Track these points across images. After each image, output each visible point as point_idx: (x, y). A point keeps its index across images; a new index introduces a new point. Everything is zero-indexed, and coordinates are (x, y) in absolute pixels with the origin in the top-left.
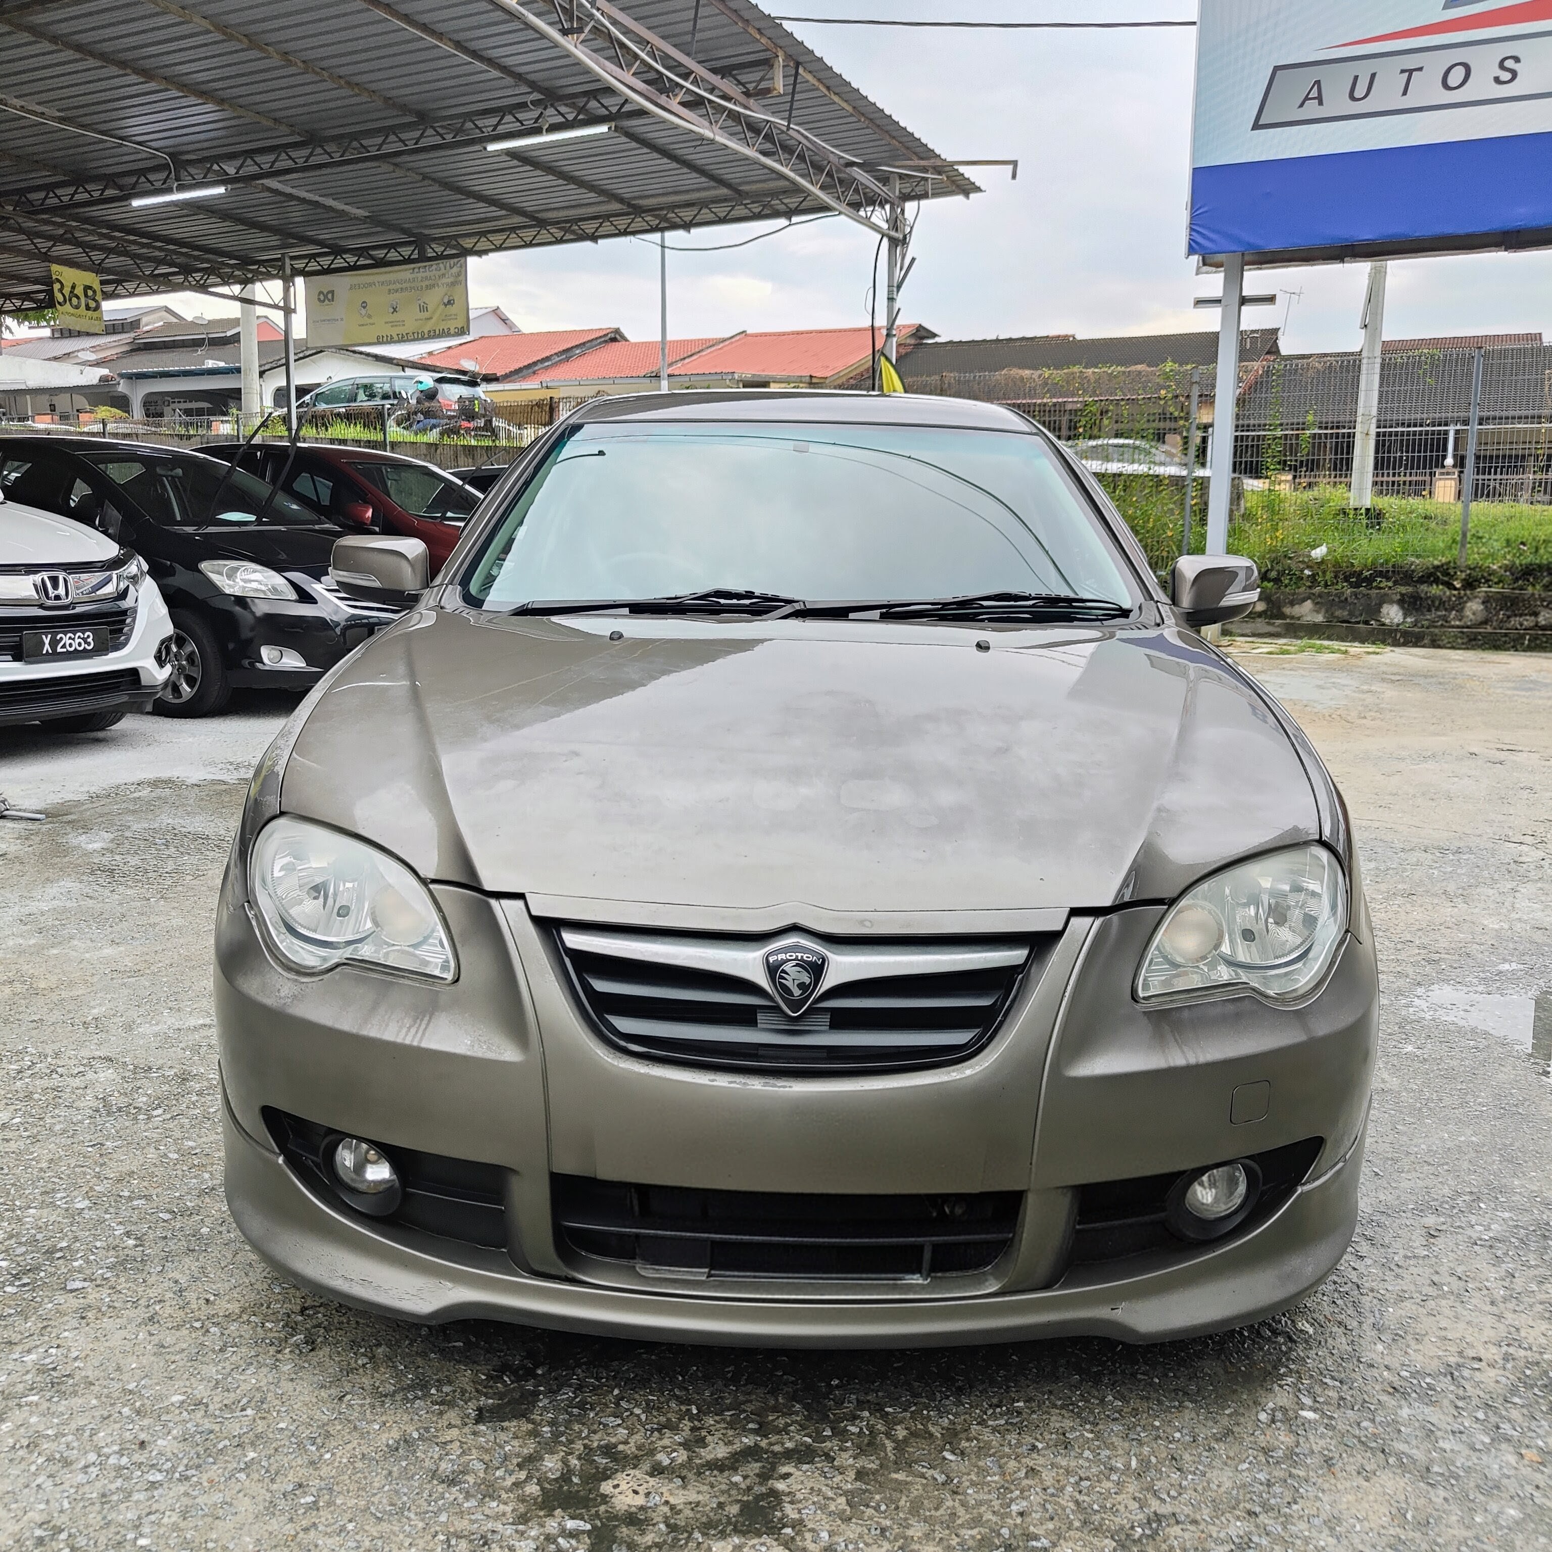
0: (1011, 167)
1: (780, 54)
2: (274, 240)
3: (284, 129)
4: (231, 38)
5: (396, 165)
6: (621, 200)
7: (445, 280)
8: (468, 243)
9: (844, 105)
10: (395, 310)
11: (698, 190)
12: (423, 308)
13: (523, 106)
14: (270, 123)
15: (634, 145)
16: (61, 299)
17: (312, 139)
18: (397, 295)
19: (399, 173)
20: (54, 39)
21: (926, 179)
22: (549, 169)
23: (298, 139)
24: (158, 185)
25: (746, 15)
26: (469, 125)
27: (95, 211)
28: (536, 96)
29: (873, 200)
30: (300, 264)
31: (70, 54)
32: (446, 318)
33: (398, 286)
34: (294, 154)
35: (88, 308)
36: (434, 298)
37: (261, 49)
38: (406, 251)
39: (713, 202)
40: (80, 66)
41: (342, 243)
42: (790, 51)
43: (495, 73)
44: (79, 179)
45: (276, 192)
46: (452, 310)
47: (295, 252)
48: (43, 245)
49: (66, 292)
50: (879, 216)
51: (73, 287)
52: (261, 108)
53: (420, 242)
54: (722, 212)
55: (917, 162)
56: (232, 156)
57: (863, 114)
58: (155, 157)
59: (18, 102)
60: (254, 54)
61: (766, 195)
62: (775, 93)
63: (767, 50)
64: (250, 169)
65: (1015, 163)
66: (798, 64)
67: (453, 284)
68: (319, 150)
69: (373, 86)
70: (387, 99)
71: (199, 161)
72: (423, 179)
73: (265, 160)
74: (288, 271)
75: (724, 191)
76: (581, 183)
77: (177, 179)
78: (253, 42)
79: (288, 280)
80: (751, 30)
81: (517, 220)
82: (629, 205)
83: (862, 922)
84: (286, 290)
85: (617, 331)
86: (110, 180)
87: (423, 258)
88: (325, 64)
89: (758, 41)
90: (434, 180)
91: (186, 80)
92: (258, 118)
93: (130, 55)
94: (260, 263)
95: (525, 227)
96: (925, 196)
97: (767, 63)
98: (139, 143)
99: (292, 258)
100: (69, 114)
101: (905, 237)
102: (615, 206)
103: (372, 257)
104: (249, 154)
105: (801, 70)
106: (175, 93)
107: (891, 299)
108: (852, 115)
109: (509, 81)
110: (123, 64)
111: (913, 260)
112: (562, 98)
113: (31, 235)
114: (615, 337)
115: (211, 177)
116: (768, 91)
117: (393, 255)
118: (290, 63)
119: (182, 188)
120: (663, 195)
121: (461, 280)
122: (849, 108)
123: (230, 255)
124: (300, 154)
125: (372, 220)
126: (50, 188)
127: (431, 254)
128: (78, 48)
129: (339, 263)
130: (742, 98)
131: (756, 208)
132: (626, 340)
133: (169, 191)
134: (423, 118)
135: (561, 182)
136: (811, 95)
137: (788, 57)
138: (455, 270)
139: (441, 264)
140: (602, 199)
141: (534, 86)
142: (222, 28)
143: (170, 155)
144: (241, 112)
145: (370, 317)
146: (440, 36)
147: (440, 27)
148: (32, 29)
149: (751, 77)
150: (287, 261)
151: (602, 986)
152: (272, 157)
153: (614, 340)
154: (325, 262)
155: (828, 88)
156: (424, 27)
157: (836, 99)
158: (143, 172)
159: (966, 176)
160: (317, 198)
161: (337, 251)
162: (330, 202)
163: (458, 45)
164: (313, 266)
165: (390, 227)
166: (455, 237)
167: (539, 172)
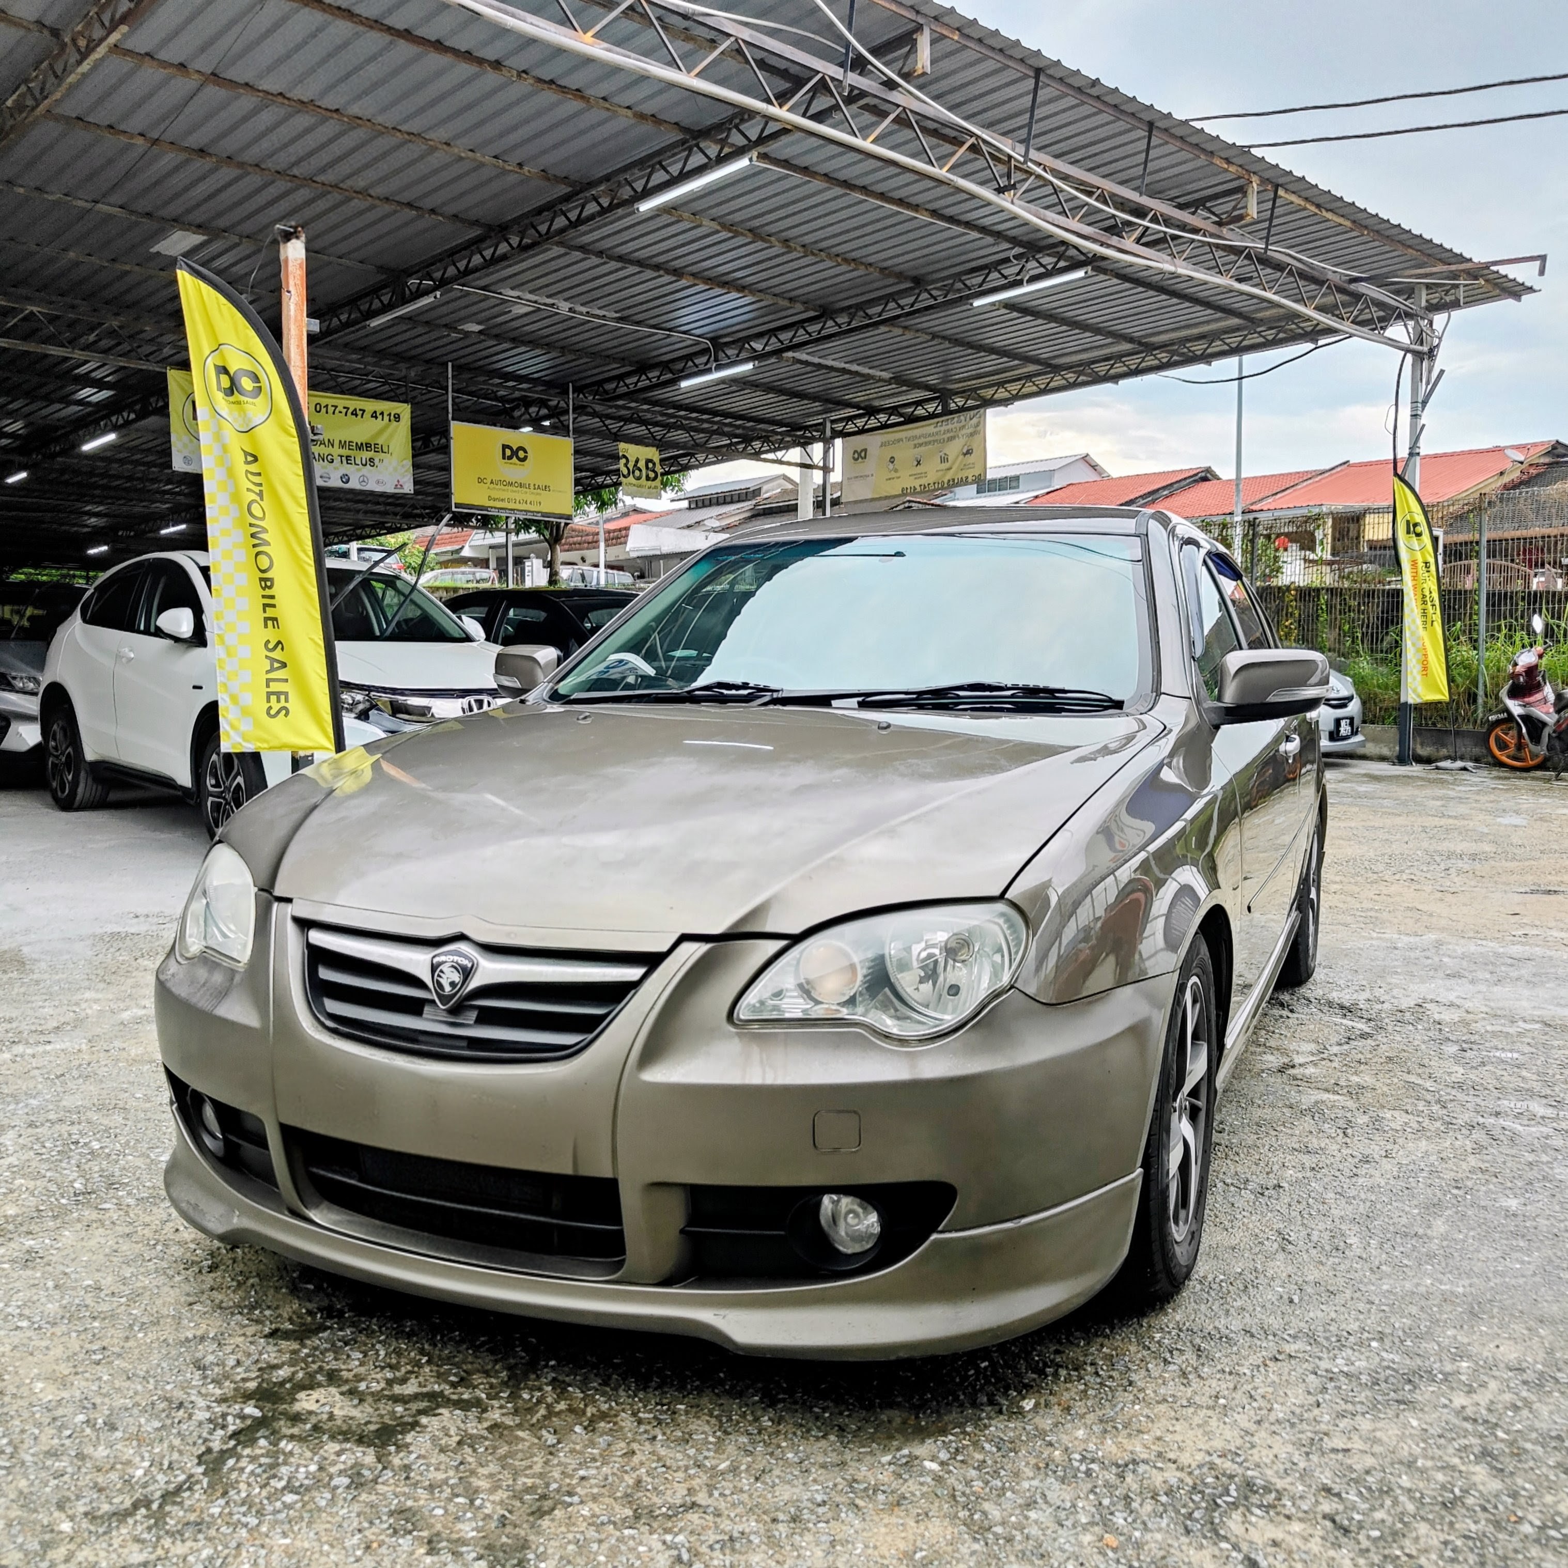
0: (1538, 263)
1: (1255, 179)
2: (817, 406)
3: (799, 307)
4: (737, 234)
5: (905, 328)
6: (1131, 340)
7: (964, 431)
8: (988, 393)
9: (1341, 220)
10: (919, 463)
11: (1208, 322)
12: (944, 460)
13: (1007, 260)
14: (786, 303)
15: (1127, 285)
16: (625, 472)
17: (825, 312)
18: (922, 449)
19: (909, 335)
20: (600, 254)
21: (1456, 286)
22: (1050, 317)
23: (812, 314)
24: (702, 367)
25: (1209, 147)
26: (959, 285)
27: (658, 394)
28: (1018, 250)
29: (1389, 315)
30: (839, 427)
31: (613, 265)
32: (965, 467)
33: (922, 440)
34: (810, 329)
35: (648, 478)
36: (954, 449)
37: (763, 240)
38: (931, 407)
39: (1225, 332)
40: (621, 274)
41: (876, 403)
42: (1267, 175)
43: (975, 235)
44: (642, 368)
45: (807, 363)
46: (970, 459)
47: (834, 416)
48: (614, 426)
49: (631, 465)
50: (1398, 331)
51: (637, 461)
52: (777, 290)
53: (943, 395)
54: (1234, 341)
55: (1440, 268)
56: (760, 335)
57: (1366, 227)
58: (698, 343)
59: (584, 310)
60: (759, 245)
61: (1279, 320)
62: (1248, 220)
63: (1239, 178)
64: (774, 344)
65: (1543, 258)
66: (1277, 187)
67: (972, 435)
68: (830, 323)
69: (871, 259)
70: (882, 270)
71: (733, 342)
72: (933, 338)
73: (785, 336)
74: (828, 433)
75: (1235, 321)
76: (1084, 327)
77: (716, 360)
78: (756, 234)
79: (828, 443)
80: (1217, 161)
81: (1032, 368)
82: (1140, 343)
83: (508, 935)
84: (826, 452)
85: (1208, 470)
86: (665, 366)
87: (947, 412)
88: (824, 245)
89: (1226, 170)
90: (944, 338)
91: (711, 274)
92: (775, 299)
93: (661, 259)
94: (806, 428)
95: (1039, 374)
96: (1456, 305)
97: (1241, 190)
98: (684, 332)
99: (833, 422)
100: (626, 313)
101: (1431, 350)
102: (1126, 346)
103: (901, 415)
104: (773, 332)
105: (1281, 192)
106: (702, 287)
107: (1415, 416)
108: (1352, 230)
109: (990, 240)
110: (657, 267)
111: (1442, 372)
112: (1040, 250)
113: (602, 417)
114: (1205, 476)
115: (743, 355)
116: (1241, 218)
117: (920, 411)
118: (790, 250)
119: (719, 367)
120: (1173, 330)
121: (978, 431)
122: (1348, 223)
123: (780, 424)
124: (814, 328)
125: (898, 379)
126: (621, 377)
127: (953, 406)
128: (620, 258)
129: (873, 422)
130: (1213, 229)
131: (1270, 334)
132: (1217, 478)
133: (708, 371)
134: (919, 282)
135: (1064, 328)
136: (1298, 215)
137: (1264, 181)
138: (975, 420)
139: (962, 416)
140: (1109, 340)
141: (1015, 241)
142: (725, 227)
143: (711, 339)
144: (761, 295)
145: (896, 471)
146: (916, 207)
147: (914, 200)
148: (582, 248)
149: (1224, 207)
150: (828, 425)
151: (325, 974)
152: (791, 334)
153: (1205, 479)
154: (860, 422)
155: (1318, 206)
156: (900, 202)
157: (1329, 215)
158: (690, 357)
159: (1511, 277)
160: (843, 365)
161: (871, 411)
162: (854, 367)
163: (934, 213)
164: (850, 427)
165: (915, 385)
166: (975, 390)
167: (1040, 321)
